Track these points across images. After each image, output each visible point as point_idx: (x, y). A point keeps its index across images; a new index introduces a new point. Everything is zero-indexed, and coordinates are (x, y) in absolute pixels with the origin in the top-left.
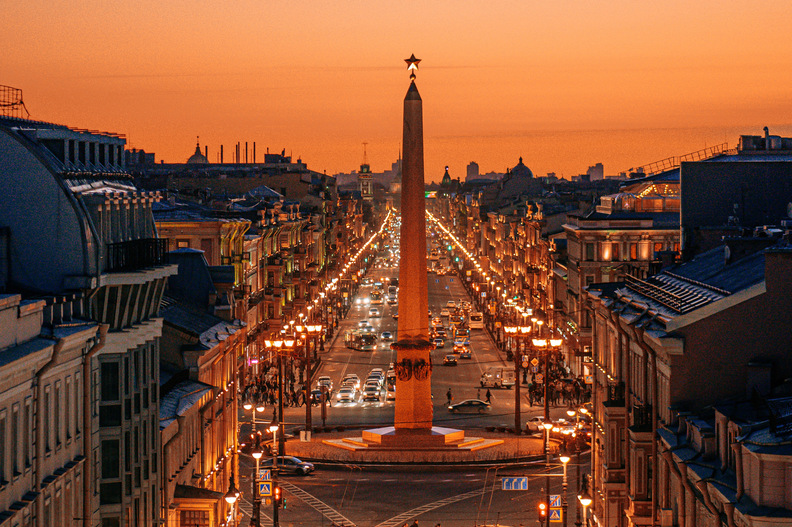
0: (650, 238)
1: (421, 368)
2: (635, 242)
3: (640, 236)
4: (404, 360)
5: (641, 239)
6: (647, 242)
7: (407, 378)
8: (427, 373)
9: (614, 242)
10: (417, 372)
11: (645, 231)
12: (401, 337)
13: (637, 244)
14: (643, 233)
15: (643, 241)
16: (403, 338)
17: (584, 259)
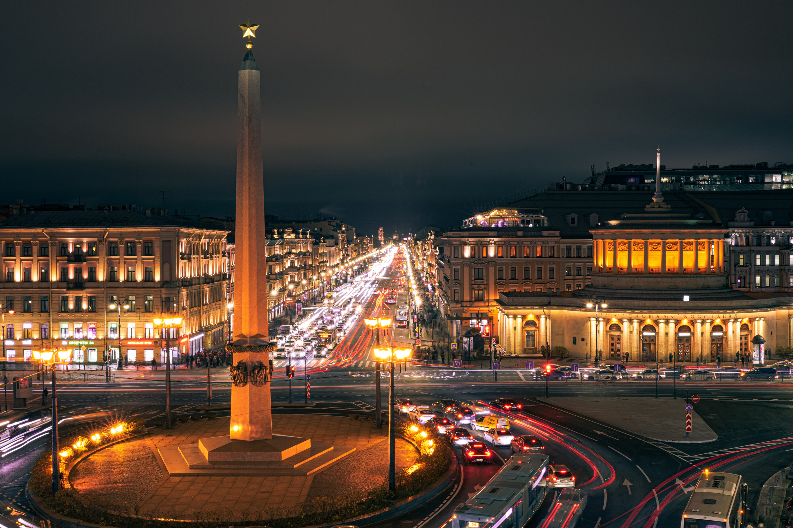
0: (495, 243)
1: (258, 373)
2: (486, 245)
3: (489, 242)
4: (239, 363)
5: (489, 244)
6: (493, 245)
7: (242, 384)
8: (265, 378)
9: (472, 246)
10: (253, 377)
11: (492, 239)
12: (237, 336)
13: (487, 248)
14: (491, 240)
15: (490, 245)
16: (239, 338)
17: (452, 256)
